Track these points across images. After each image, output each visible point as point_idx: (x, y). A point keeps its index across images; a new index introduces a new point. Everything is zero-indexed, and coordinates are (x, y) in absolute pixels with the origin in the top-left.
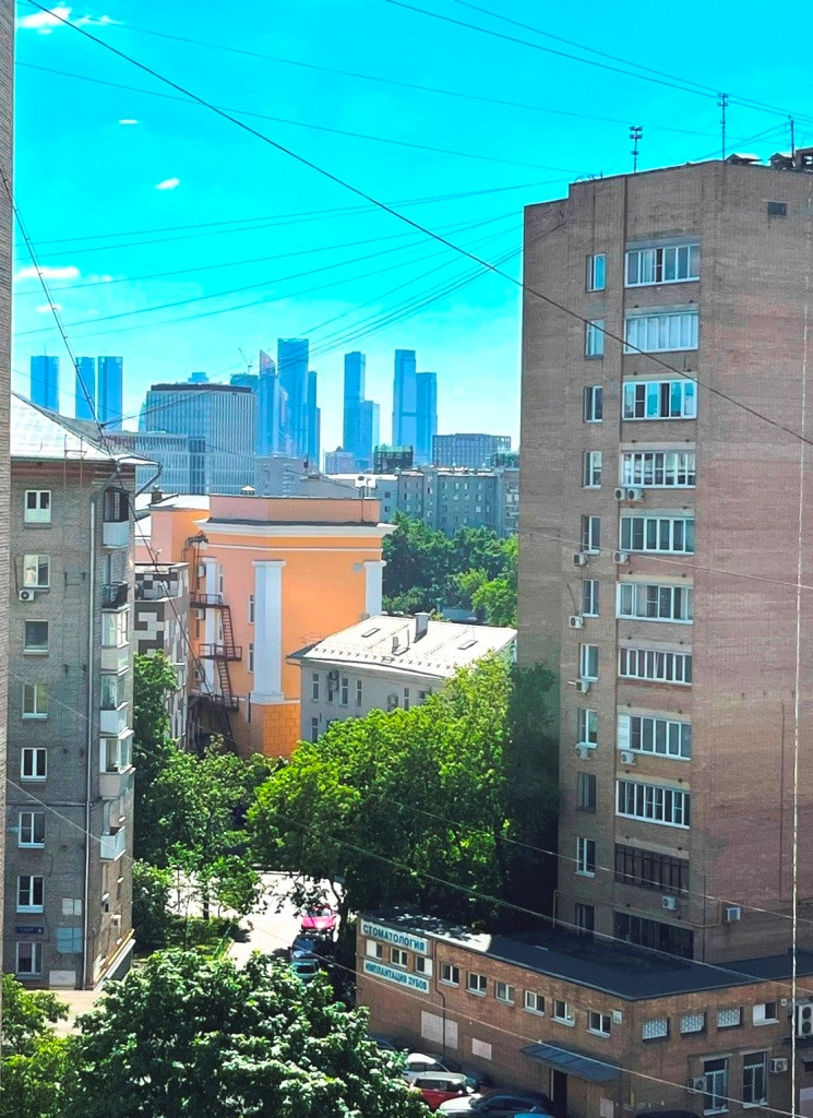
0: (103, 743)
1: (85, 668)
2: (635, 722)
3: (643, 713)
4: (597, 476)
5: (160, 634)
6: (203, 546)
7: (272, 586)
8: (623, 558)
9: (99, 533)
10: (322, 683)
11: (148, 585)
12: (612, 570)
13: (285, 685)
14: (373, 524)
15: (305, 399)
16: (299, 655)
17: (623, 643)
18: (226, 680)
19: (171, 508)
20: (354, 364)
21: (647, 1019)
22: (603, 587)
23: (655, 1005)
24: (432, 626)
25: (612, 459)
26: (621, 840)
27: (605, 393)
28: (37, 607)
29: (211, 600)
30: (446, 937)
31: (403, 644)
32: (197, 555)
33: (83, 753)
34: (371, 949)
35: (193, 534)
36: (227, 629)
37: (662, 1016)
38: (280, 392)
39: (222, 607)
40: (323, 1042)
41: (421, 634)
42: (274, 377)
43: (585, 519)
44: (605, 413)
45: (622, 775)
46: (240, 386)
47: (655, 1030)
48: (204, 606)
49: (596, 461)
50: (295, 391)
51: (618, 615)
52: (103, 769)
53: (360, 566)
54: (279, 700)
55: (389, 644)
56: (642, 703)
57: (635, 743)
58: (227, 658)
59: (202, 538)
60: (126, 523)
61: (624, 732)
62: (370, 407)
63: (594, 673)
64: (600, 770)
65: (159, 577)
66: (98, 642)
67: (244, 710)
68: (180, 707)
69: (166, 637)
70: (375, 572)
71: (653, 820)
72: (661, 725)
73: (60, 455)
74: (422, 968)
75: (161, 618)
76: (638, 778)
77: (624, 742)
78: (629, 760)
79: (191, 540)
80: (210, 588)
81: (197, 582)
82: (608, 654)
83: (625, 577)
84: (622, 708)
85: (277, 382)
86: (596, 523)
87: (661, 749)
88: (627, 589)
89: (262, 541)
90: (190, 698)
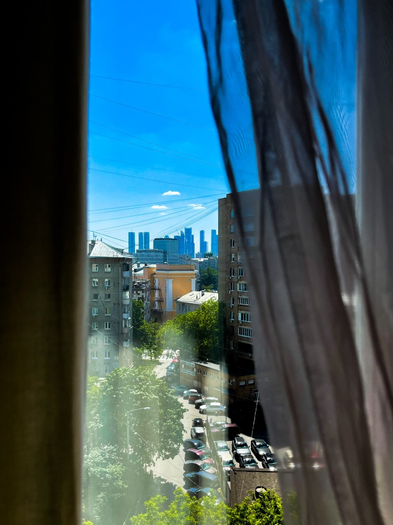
0: (124, 321)
1: (119, 304)
2: (242, 314)
3: (243, 312)
4: (233, 259)
5: (143, 296)
6: (155, 276)
7: (170, 285)
8: (239, 278)
9: (122, 274)
10: (181, 306)
11: (141, 285)
12: (237, 280)
13: (173, 307)
14: (193, 270)
15: (191, 241)
16: (176, 300)
17: (239, 297)
18: (160, 306)
19: (148, 267)
20: (202, 233)
21: (240, 381)
22: (235, 284)
23: (242, 378)
24: (205, 293)
25: (236, 255)
26: (239, 341)
27: (235, 241)
28: (108, 291)
29: (157, 288)
30: (199, 363)
31: (199, 297)
32: (154, 278)
33: (119, 323)
34: (183, 366)
35: (153, 273)
36: (160, 295)
37: (244, 380)
38: (185, 240)
39: (159, 290)
40: (154, 387)
41: (203, 295)
42: (184, 236)
43: (231, 269)
44: (235, 245)
45: (239, 326)
46: (176, 238)
47: (243, 383)
48: (155, 289)
49: (233, 256)
50: (189, 240)
51: (238, 290)
52: (124, 327)
53: (190, 280)
54: (172, 310)
55: (196, 297)
56: (244, 310)
57: (242, 319)
58: (161, 301)
59: (155, 274)
60: (129, 272)
61: (240, 316)
62: (206, 243)
63: (233, 303)
64: (235, 325)
65: (143, 283)
66: (122, 298)
67: (164, 313)
68: (149, 312)
69: (144, 296)
70: (194, 281)
71: (246, 336)
72: (247, 315)
73: (112, 256)
74: (194, 370)
75: (143, 292)
76: (243, 327)
77: (240, 319)
78: (241, 323)
79: (152, 274)
80: (157, 285)
81: (154, 284)
82: (236, 299)
83: (240, 282)
84: (239, 311)
85: (185, 238)
86: (233, 270)
87: (248, 320)
88: (240, 285)
89: (168, 275)
90: (151, 310)
